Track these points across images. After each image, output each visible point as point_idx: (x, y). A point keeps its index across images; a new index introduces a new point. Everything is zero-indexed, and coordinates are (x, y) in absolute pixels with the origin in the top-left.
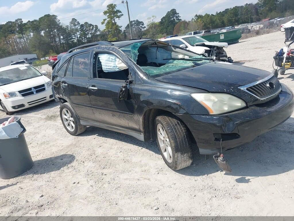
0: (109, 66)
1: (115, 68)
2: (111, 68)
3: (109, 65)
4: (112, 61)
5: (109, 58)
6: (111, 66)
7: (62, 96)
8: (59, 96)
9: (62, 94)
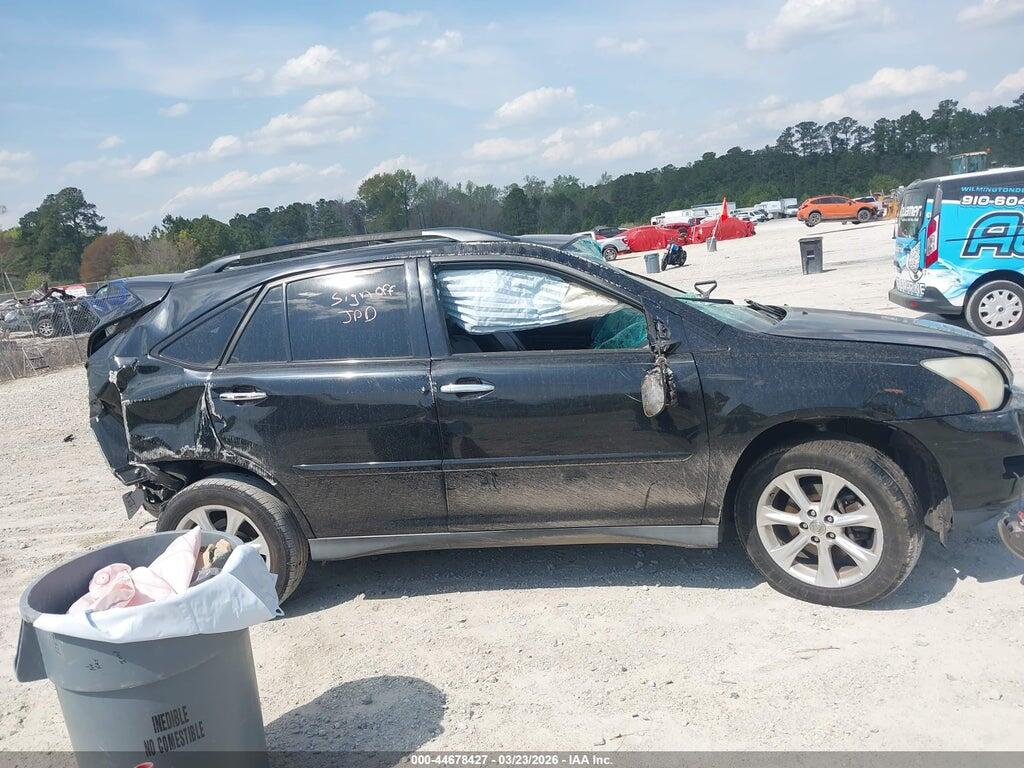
0: (512, 310)
1: (535, 316)
2: (521, 316)
3: (511, 306)
4: (519, 295)
5: (508, 284)
6: (519, 311)
7: (208, 450)
8: (171, 453)
9: (208, 441)
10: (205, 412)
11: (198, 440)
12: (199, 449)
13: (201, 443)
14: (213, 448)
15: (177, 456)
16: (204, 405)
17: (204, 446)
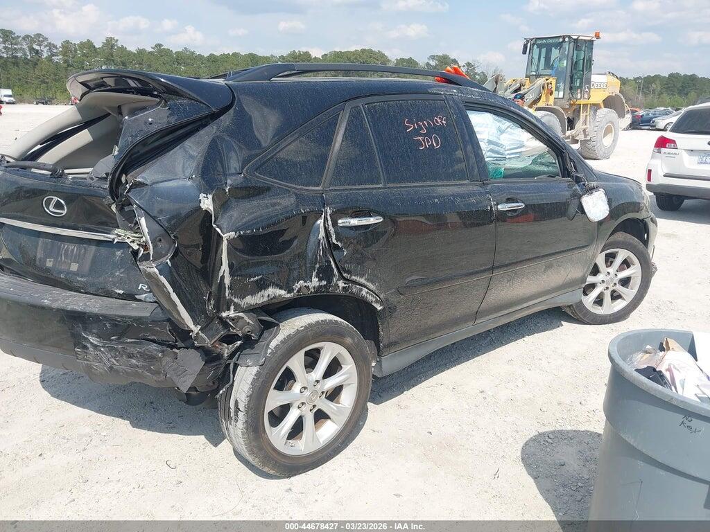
7: (324, 283)
8: (282, 292)
9: (325, 273)
10: (323, 241)
11: (314, 273)
12: (315, 282)
13: (317, 276)
14: (329, 281)
15: (289, 296)
16: (322, 234)
17: (320, 279)
